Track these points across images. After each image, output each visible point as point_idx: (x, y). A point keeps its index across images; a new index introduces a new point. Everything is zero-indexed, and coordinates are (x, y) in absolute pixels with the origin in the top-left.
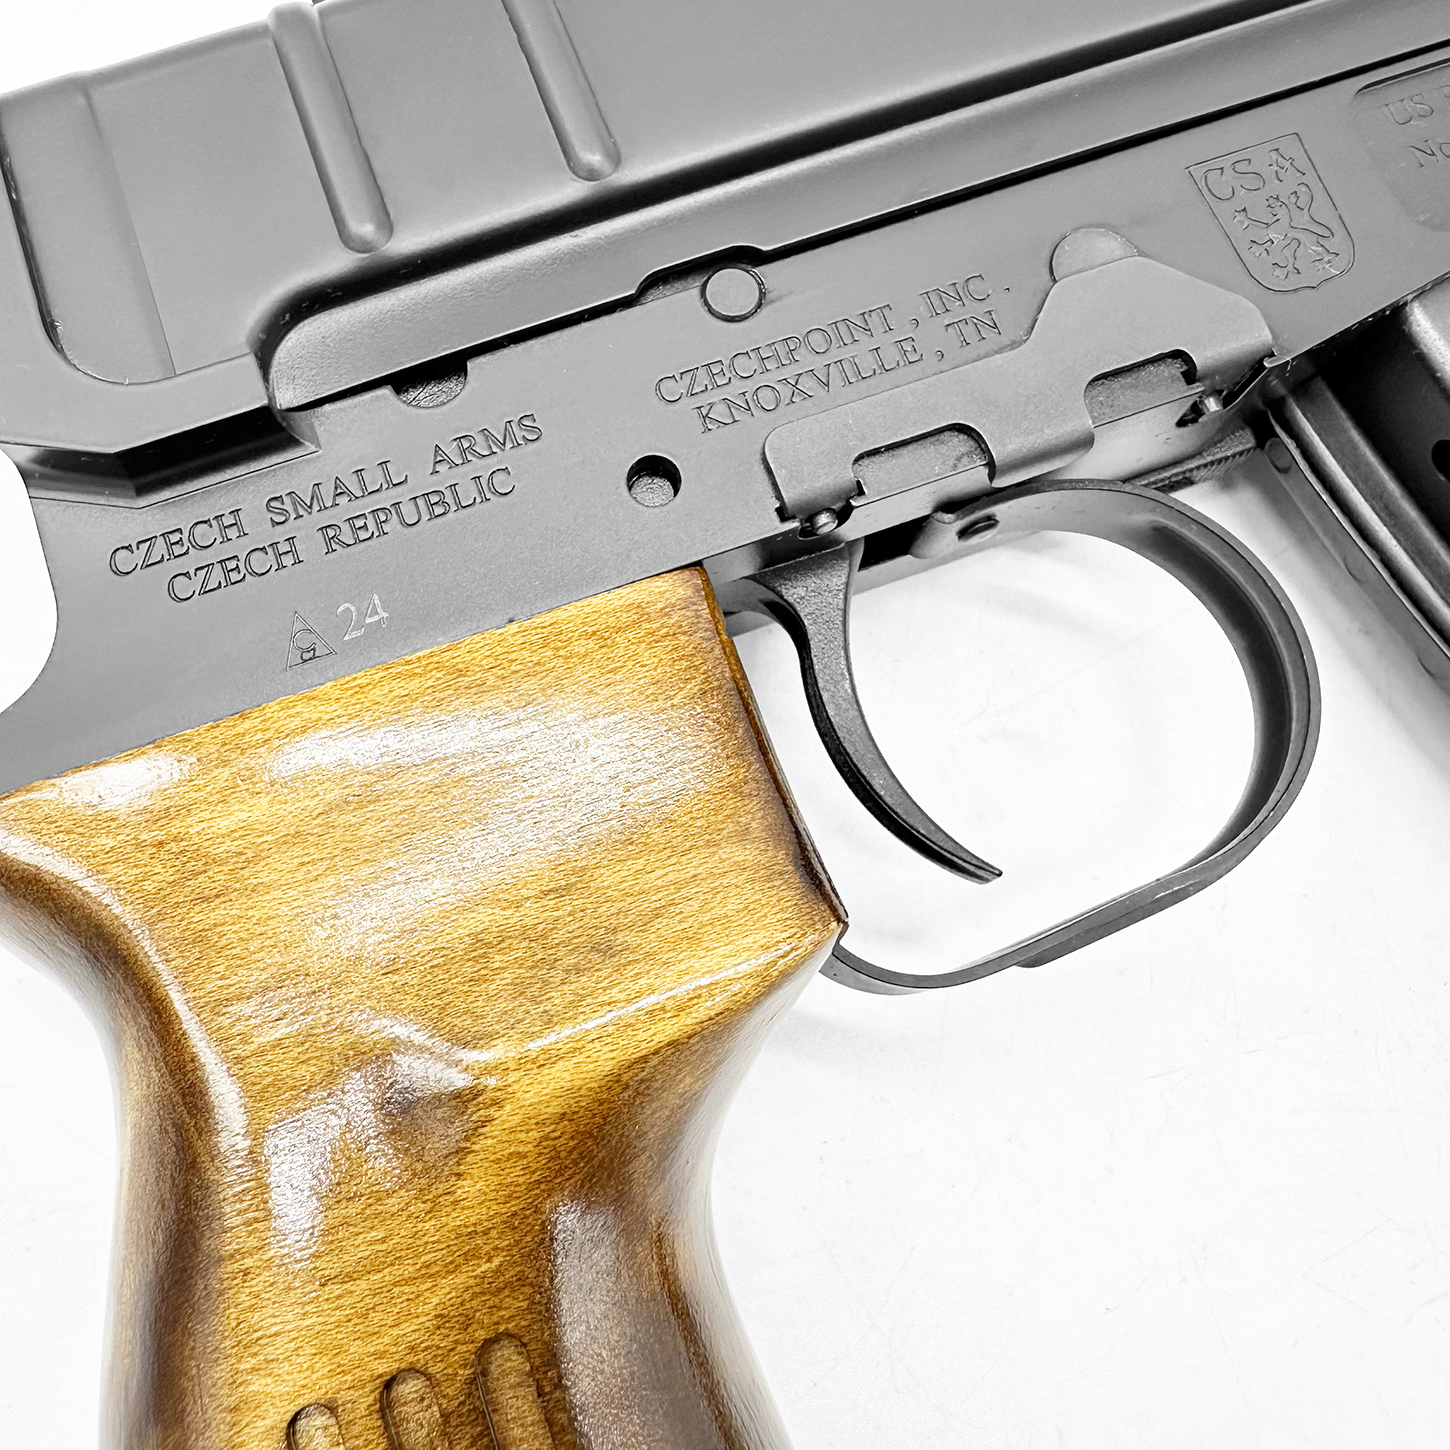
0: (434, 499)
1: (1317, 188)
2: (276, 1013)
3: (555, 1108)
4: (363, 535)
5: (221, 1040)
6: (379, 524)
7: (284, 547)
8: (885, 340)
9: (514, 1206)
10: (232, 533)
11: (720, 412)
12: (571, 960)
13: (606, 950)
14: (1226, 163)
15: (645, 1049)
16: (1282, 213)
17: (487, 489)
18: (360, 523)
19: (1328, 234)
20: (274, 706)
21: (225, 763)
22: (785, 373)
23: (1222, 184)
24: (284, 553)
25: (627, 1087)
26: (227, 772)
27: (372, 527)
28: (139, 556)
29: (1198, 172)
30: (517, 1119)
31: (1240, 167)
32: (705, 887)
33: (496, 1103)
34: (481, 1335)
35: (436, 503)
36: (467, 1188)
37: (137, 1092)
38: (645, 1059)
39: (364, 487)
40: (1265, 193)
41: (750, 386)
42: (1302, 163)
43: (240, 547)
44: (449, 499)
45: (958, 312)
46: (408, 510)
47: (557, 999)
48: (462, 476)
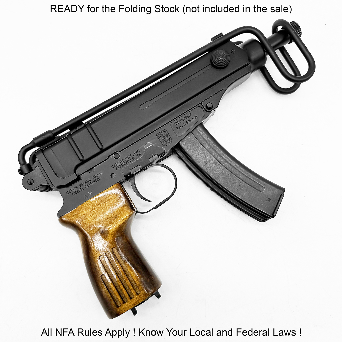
0: (94, 181)
1: (168, 134)
2: (91, 228)
3: (114, 230)
4: (88, 186)
5: (87, 231)
6: (90, 185)
7: (82, 188)
8: (131, 158)
9: (113, 238)
10: (77, 188)
11: (118, 168)
12: (113, 219)
13: (116, 217)
14: (159, 133)
15: (120, 224)
16: (165, 138)
17: (98, 179)
18: (88, 185)
19: (169, 139)
20: (84, 203)
21: (82, 209)
22: (122, 163)
23: (159, 136)
24: (82, 189)
25: (119, 227)
26: (82, 210)
27: (89, 185)
28: (69, 192)
29: (157, 135)
30: (111, 232)
31: (161, 134)
32: (123, 210)
33: (110, 231)
34: (112, 248)
35: (94, 182)
36: (109, 238)
37: (81, 236)
38: (120, 225)
39: (87, 181)
40: (163, 136)
41: (120, 165)
42: (166, 132)
43: (77, 189)
44: (95, 181)
45: (137, 154)
46: (92, 182)
47: (113, 222)
48: (96, 179)
